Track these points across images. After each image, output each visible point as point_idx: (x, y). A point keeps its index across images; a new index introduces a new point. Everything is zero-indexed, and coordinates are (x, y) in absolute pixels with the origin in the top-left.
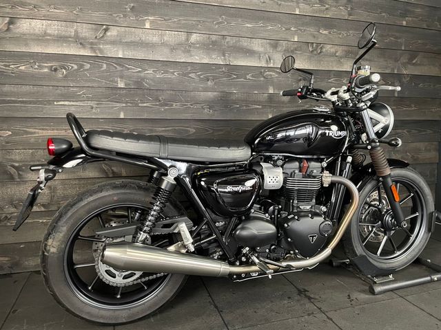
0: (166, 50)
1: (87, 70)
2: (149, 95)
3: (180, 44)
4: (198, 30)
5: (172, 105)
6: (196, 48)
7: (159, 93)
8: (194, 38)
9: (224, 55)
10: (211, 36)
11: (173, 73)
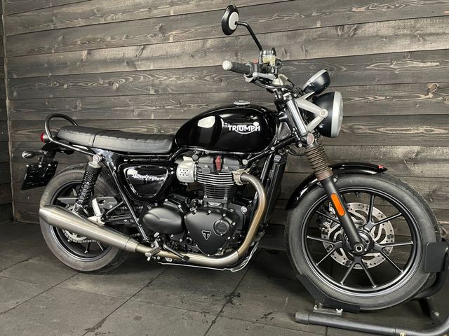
0: (186, 59)
1: (130, 82)
2: (173, 99)
3: (197, 51)
4: (213, 35)
5: (190, 106)
6: (211, 52)
7: (180, 96)
8: (210, 43)
9: (237, 55)
10: (225, 39)
11: (191, 78)
